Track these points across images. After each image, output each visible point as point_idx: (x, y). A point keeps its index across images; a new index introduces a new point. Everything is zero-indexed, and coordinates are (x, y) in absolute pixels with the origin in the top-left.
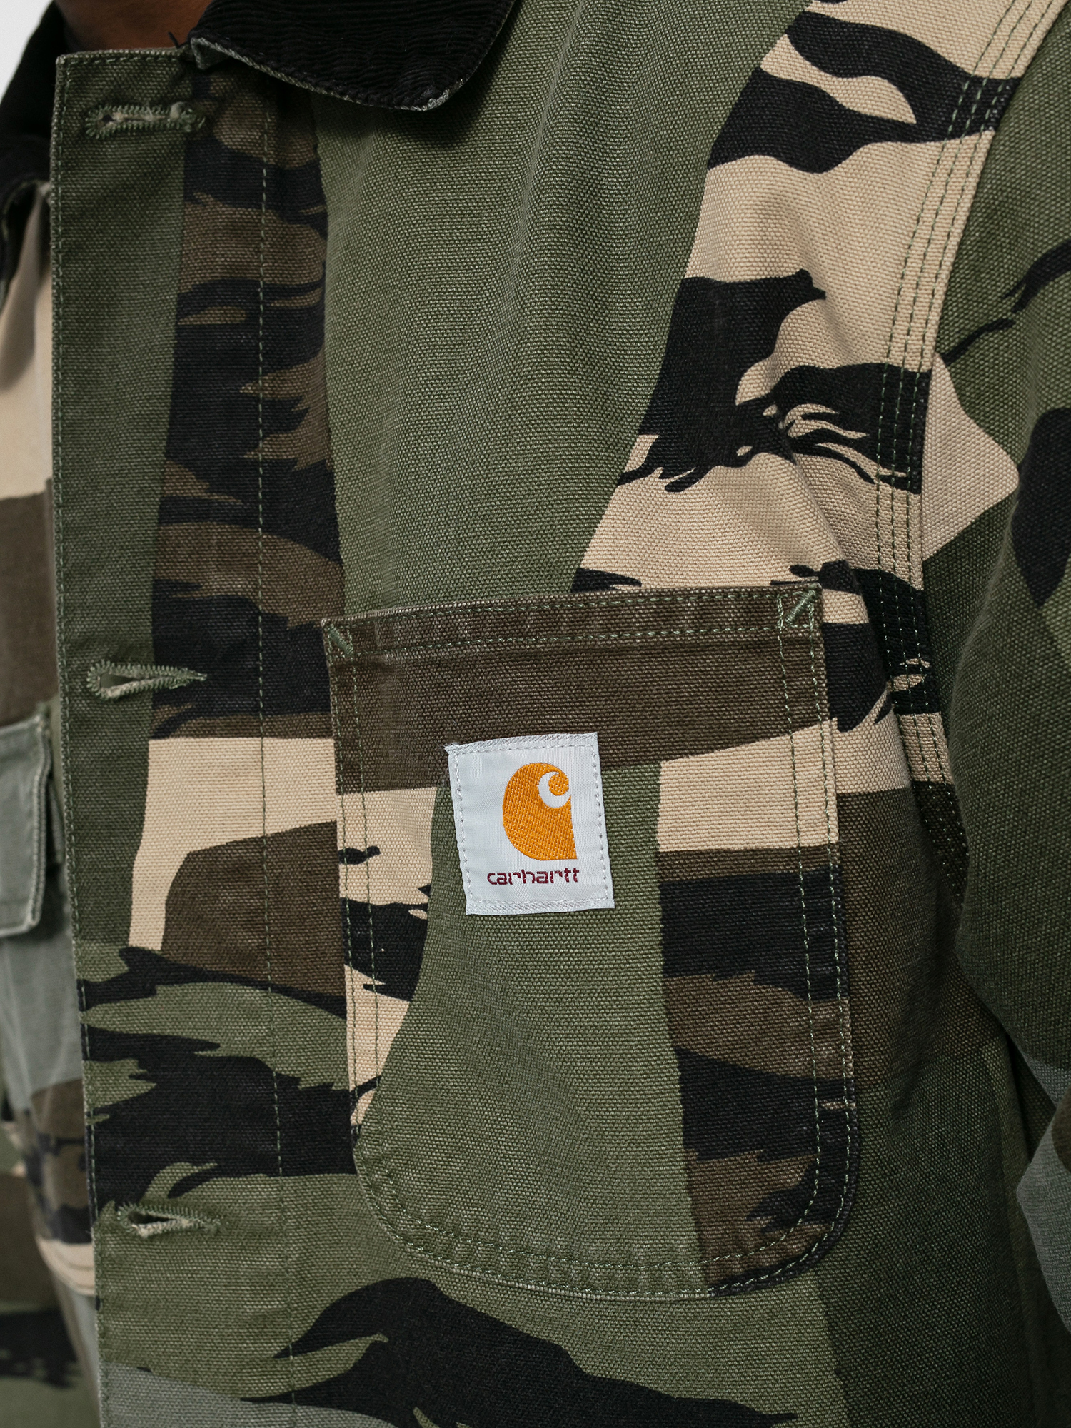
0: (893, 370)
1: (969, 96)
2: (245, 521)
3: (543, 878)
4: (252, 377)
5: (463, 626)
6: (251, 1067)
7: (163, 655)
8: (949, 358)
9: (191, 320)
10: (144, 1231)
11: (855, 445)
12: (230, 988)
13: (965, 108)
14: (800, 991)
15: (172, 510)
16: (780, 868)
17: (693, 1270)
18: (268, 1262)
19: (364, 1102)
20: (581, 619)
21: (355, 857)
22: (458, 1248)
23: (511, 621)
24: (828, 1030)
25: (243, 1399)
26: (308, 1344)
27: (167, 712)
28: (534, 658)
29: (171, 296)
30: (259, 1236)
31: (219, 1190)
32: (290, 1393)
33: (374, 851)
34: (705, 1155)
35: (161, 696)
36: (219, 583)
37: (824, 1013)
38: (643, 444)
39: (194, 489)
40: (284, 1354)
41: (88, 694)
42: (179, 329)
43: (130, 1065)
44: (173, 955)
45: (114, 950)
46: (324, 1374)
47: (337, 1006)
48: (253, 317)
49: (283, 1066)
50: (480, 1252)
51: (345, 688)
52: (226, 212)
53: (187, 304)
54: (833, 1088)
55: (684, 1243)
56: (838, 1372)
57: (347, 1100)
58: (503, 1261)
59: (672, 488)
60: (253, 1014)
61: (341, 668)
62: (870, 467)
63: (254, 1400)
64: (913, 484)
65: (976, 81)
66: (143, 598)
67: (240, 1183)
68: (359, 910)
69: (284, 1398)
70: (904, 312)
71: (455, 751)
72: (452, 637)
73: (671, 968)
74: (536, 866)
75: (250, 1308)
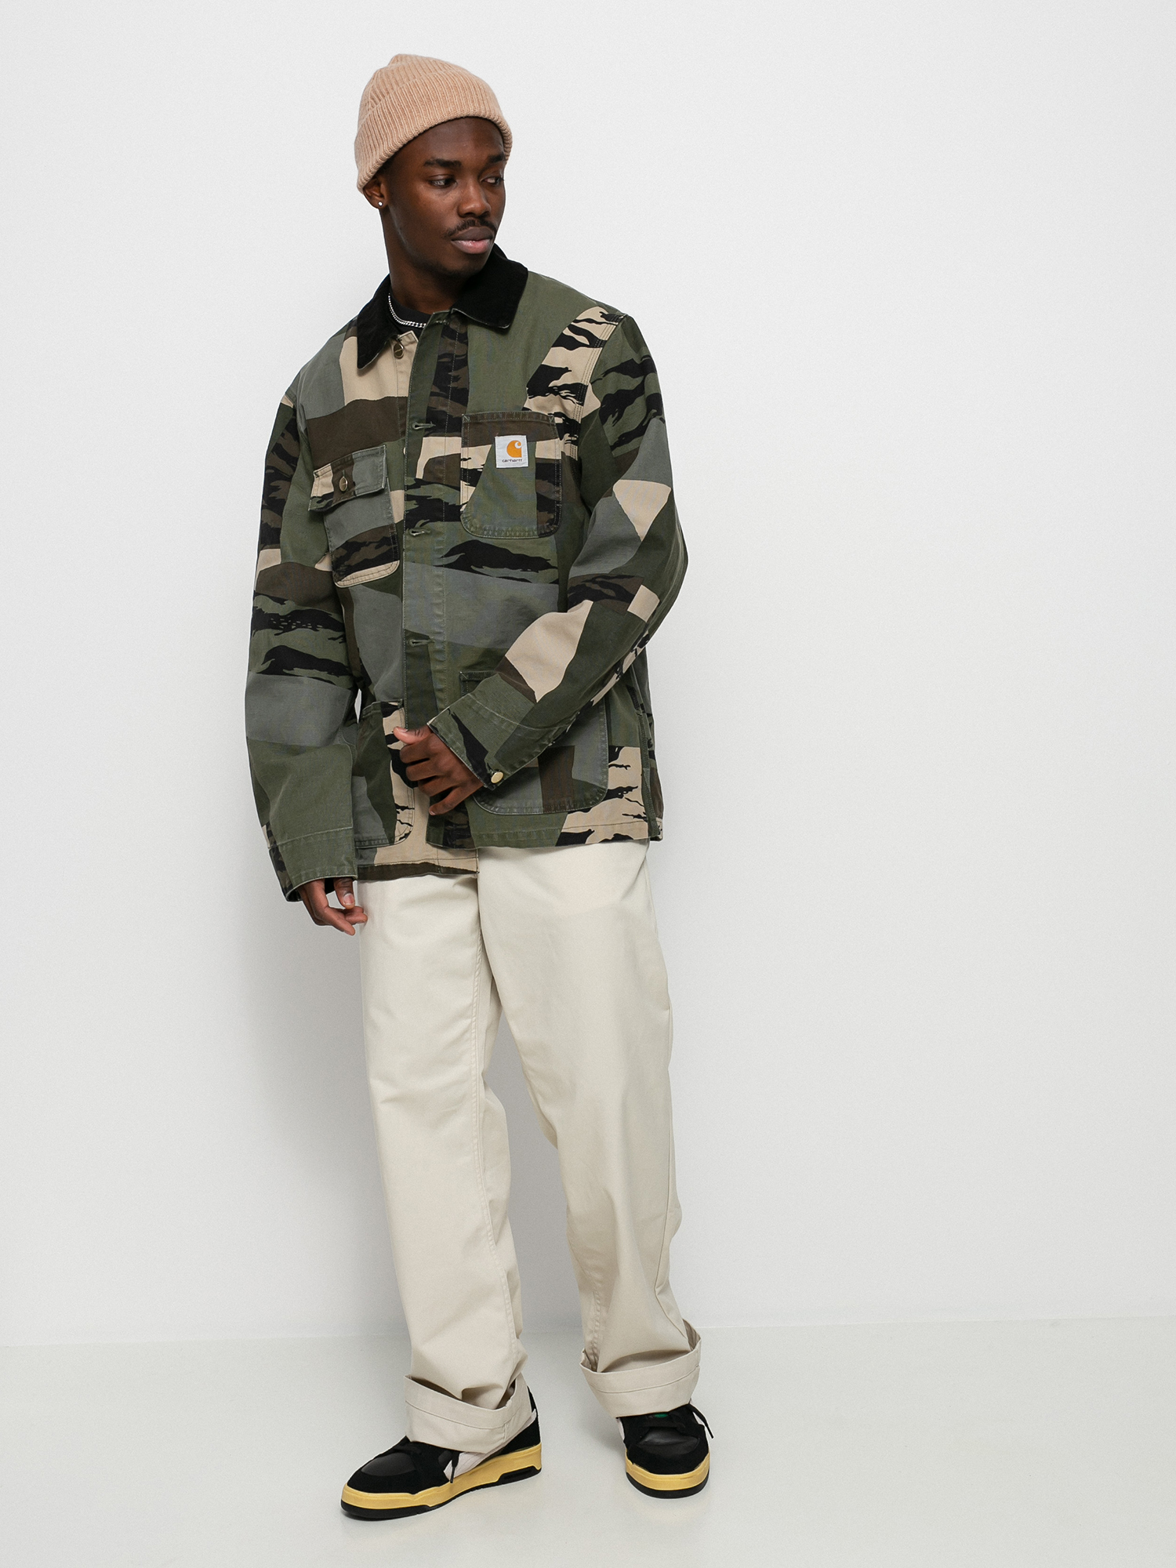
0: (582, 385)
2: (447, 397)
3: (514, 461)
4: (451, 371)
5: (501, 416)
6: (439, 500)
7: (428, 422)
8: (592, 384)
9: (441, 360)
10: (414, 534)
11: (573, 396)
12: (436, 485)
13: (598, 343)
14: (554, 484)
15: (433, 394)
16: (553, 462)
17: (536, 533)
18: (440, 539)
19: (464, 507)
20: (524, 415)
21: (465, 460)
22: (485, 532)
23: (510, 415)
24: (558, 492)
25: (434, 565)
26: (447, 556)
27: (427, 432)
28: (514, 422)
29: (437, 356)
30: (439, 534)
31: (430, 525)
32: (444, 566)
33: (470, 458)
34: (539, 511)
35: (427, 429)
36: (441, 408)
37: (557, 489)
39: (438, 391)
40: (442, 556)
41: (413, 429)
42: (438, 363)
43: (414, 502)
44: (425, 480)
45: (413, 479)
46: (450, 562)
47: (459, 489)
48: (452, 361)
49: (445, 500)
50: (490, 533)
51: (466, 428)
52: (449, 340)
53: (440, 357)
54: (558, 502)
55: (535, 527)
56: (557, 553)
57: (460, 507)
58: (496, 534)
60: (440, 489)
61: (466, 424)
62: (575, 401)
63: (436, 565)
64: (582, 405)
65: (600, 340)
66: (425, 411)
67: (435, 523)
68: (465, 470)
69: (442, 566)
70: (585, 376)
71: (496, 438)
72: (498, 417)
73: (536, 478)
74: (513, 459)
75: (436, 548)
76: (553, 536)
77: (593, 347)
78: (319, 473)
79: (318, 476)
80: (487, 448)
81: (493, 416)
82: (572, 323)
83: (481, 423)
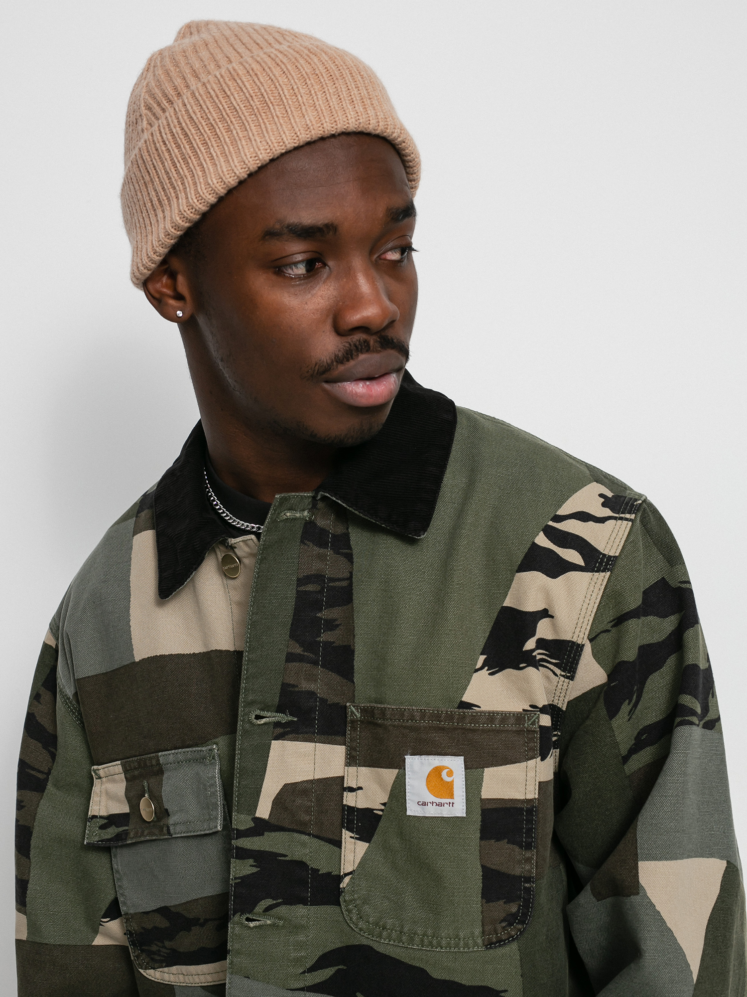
0: (573, 643)
1: (602, 560)
2: (315, 663)
3: (440, 805)
4: (321, 610)
5: (417, 715)
6: (301, 864)
7: (280, 709)
8: (591, 639)
9: (302, 588)
10: (252, 924)
11: (555, 664)
12: (296, 835)
13: (601, 564)
14: (521, 847)
15: (291, 658)
16: (519, 806)
17: (480, 941)
18: (301, 938)
19: (347, 880)
20: (463, 718)
21: (351, 790)
22: (385, 934)
23: (437, 716)
24: (528, 860)
25: (287, 989)
26: (312, 969)
27: (279, 730)
28: (443, 729)
29: (295, 578)
30: (298, 928)
31: (283, 910)
32: (304, 987)
33: (360, 788)
34: (488, 901)
35: (277, 724)
36: (305, 686)
37: (528, 854)
38: (482, 658)
39: (298, 650)
40: (304, 972)
41: (250, 722)
42: (298, 591)
43: (251, 861)
44: (274, 821)
45: (250, 818)
46: (318, 981)
47: (338, 844)
48: (323, 589)
49: (312, 865)
50: (394, 935)
51: (354, 729)
52: (317, 550)
53: (301, 582)
54: (528, 880)
55: (477, 931)
56: (521, 976)
57: (340, 878)
58: (404, 938)
59: (490, 674)
60: (304, 845)
61: (353, 722)
62: (558, 671)
63: (291, 990)
64: (572, 678)
65: (604, 555)
66: (277, 689)
67: (293, 907)
68: (351, 809)
69: (302, 989)
70: (579, 625)
71: (409, 759)
72: (412, 718)
73: (481, 838)
74: (438, 800)
75: (293, 955)
76: (514, 946)
77: (592, 571)
78: (101, 773)
79: (100, 778)
80: (390, 775)
81: (402, 715)
82: (551, 523)
83: (380, 726)
